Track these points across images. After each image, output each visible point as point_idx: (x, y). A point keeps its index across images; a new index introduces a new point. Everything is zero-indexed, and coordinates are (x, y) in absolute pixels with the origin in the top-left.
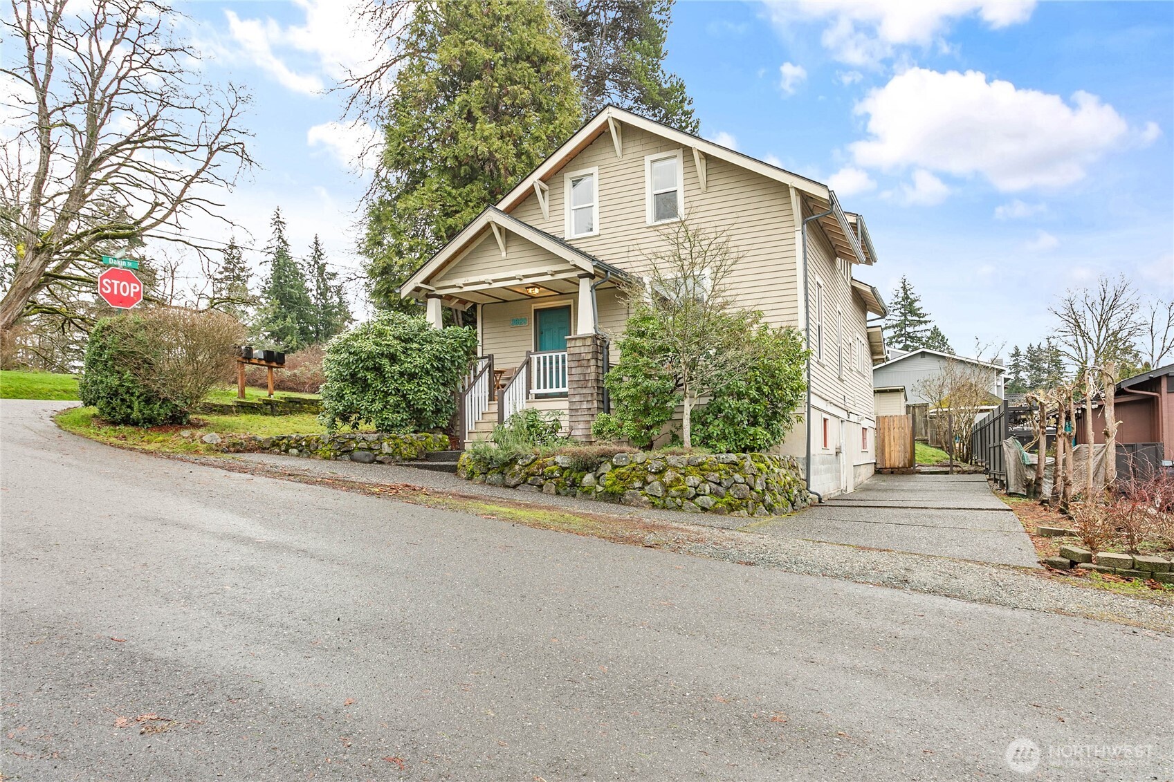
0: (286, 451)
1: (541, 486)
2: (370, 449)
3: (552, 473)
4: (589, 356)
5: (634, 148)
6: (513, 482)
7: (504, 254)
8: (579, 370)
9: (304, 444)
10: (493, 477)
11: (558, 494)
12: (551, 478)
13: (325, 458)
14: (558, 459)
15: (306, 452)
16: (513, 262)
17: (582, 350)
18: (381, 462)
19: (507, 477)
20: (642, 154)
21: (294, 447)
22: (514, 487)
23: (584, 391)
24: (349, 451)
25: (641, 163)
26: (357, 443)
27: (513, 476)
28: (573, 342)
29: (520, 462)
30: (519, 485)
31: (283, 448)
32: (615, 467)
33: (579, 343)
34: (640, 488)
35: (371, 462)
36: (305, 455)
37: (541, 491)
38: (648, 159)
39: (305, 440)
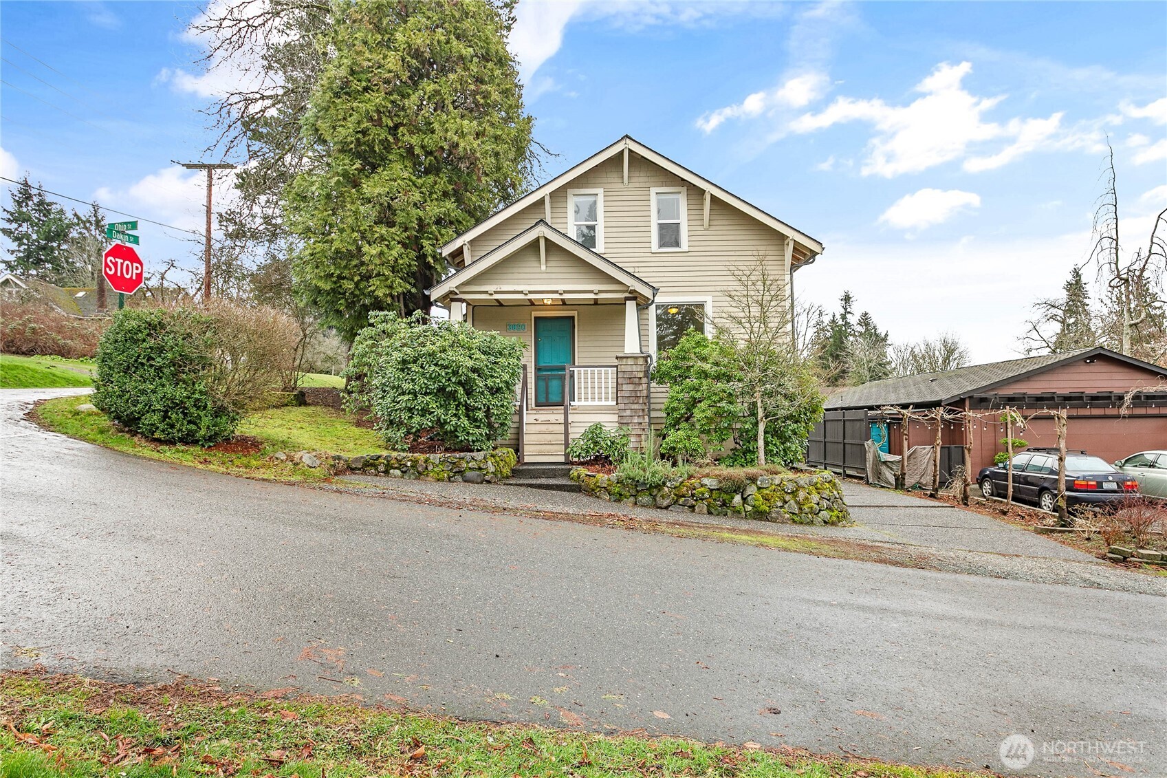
0: (386, 472)
1: (692, 507)
2: (480, 469)
3: (703, 495)
4: (641, 375)
5: (640, 179)
6: (665, 504)
7: (543, 267)
8: (631, 387)
9: (409, 464)
10: (646, 499)
11: (710, 513)
12: (702, 499)
13: (438, 480)
14: (706, 481)
15: (413, 474)
16: (553, 276)
17: (634, 368)
18: (489, 482)
19: (658, 499)
20: (647, 185)
21: (396, 468)
22: (667, 508)
23: (636, 407)
24: (461, 472)
25: (647, 193)
26: (468, 463)
27: (663, 497)
28: (625, 360)
29: (668, 484)
30: (669, 506)
31: (382, 468)
32: (759, 488)
33: (630, 362)
34: (781, 507)
35: (482, 483)
36: (413, 477)
37: (693, 511)
38: (653, 190)
39: (411, 460)
